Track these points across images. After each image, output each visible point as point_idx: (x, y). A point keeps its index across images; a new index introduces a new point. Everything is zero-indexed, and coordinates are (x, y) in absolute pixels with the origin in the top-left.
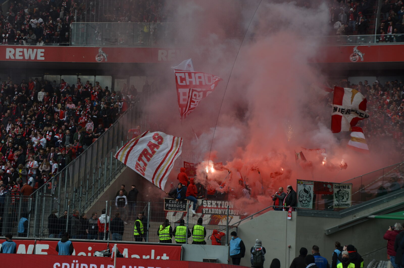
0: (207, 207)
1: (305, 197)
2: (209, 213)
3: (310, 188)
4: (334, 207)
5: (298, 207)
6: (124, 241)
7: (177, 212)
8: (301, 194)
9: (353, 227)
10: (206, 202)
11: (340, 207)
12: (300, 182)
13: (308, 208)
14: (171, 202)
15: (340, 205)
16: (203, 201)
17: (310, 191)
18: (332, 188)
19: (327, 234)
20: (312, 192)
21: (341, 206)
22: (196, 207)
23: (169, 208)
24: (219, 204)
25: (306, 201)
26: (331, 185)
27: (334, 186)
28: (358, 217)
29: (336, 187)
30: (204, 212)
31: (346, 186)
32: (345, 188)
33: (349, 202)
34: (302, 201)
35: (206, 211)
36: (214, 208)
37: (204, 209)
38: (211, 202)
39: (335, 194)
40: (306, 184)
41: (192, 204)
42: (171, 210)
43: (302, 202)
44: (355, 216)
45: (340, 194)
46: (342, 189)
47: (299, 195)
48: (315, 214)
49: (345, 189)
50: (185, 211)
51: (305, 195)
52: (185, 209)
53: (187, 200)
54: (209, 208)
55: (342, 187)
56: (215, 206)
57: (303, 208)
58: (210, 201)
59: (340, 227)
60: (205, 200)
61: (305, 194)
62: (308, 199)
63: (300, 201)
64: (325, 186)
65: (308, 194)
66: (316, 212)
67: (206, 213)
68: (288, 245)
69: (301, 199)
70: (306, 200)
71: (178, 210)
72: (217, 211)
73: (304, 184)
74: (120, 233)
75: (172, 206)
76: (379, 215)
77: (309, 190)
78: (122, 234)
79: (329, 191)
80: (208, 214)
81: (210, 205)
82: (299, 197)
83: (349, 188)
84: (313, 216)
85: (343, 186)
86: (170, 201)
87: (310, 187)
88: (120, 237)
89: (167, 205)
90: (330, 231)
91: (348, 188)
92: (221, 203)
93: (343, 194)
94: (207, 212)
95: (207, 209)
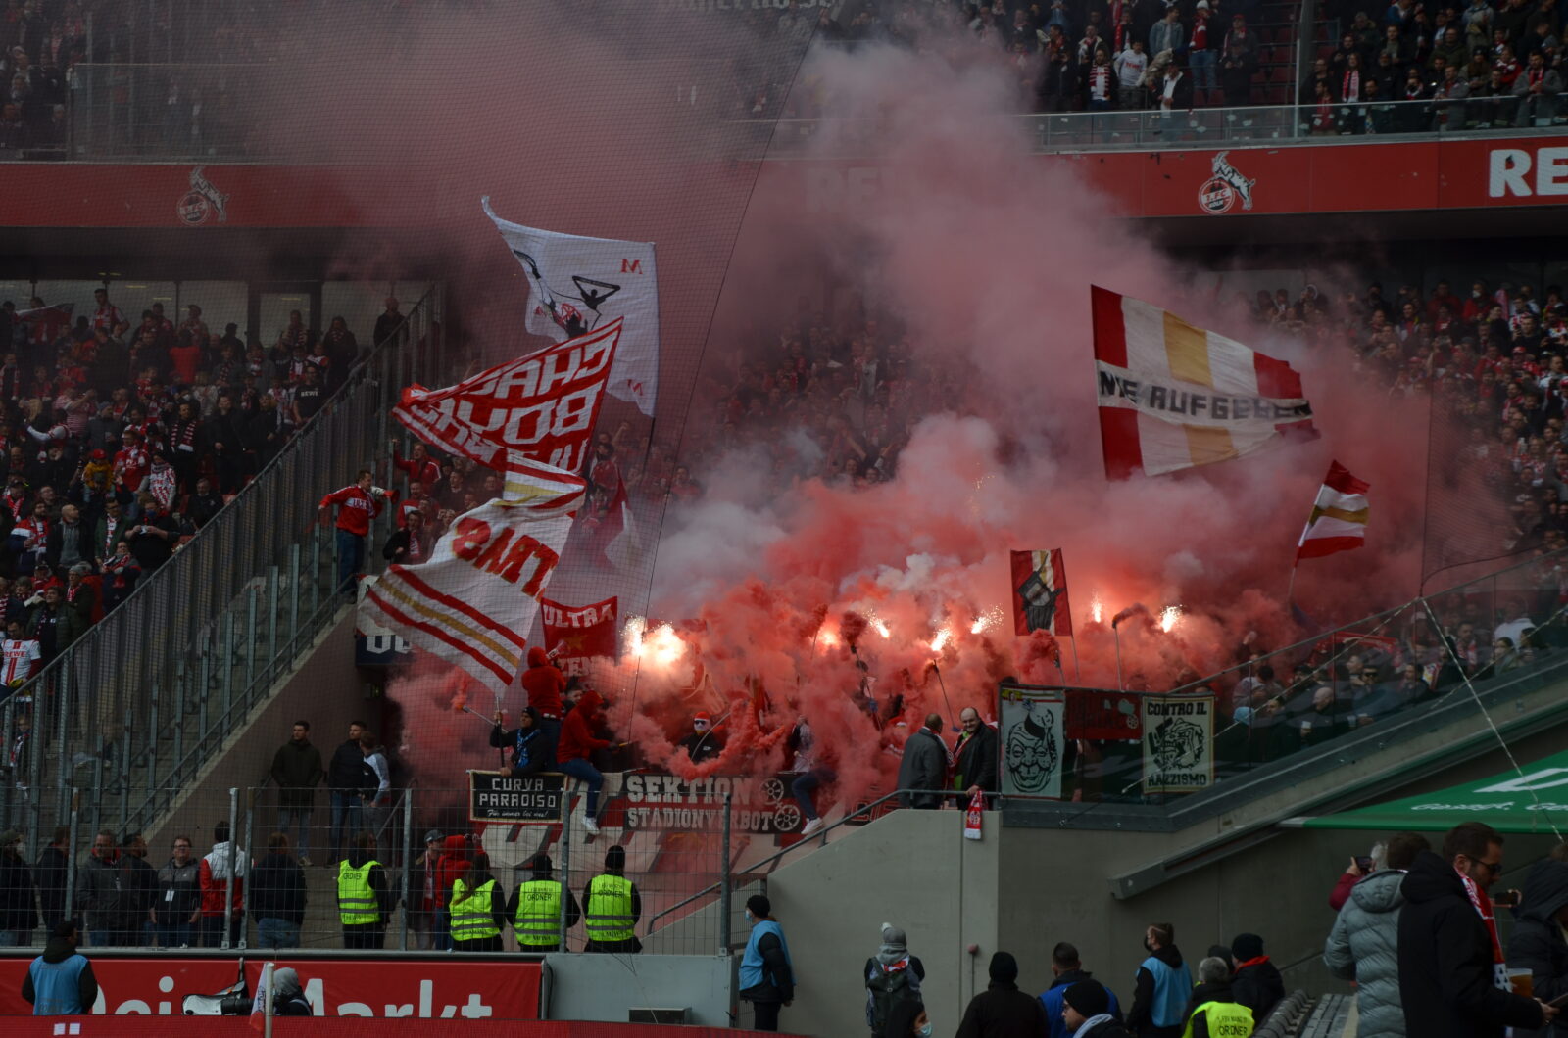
0: (643, 803)
1: (1028, 753)
2: (653, 824)
3: (1049, 717)
4: (1147, 789)
5: (1004, 792)
6: (306, 947)
7: (521, 825)
8: (1015, 742)
9: (1220, 863)
10: (640, 781)
11: (1170, 789)
12: (1011, 693)
13: (1041, 794)
14: (499, 785)
15: (1170, 780)
16: (625, 778)
17: (1049, 728)
18: (1137, 712)
19: (1120, 896)
20: (1058, 731)
21: (1173, 783)
22: (601, 802)
23: (491, 812)
24: (693, 790)
25: (1035, 769)
26: (1131, 701)
27: (1144, 708)
28: (1239, 827)
29: (1152, 709)
30: (633, 824)
31: (1191, 705)
32: (1190, 713)
33: (1206, 766)
34: (1018, 766)
35: (640, 817)
36: (673, 805)
37: (631, 812)
38: (659, 783)
39: (1150, 735)
40: (1035, 701)
41: (583, 789)
42: (500, 816)
43: (1019, 772)
44: (1228, 823)
45: (1167, 739)
46: (1175, 718)
47: (1009, 745)
48: (1071, 818)
49: (1186, 718)
50: (554, 821)
51: (1031, 744)
52: (554, 814)
53: (562, 778)
54: (652, 805)
55: (1177, 709)
56: (678, 799)
57: (1023, 794)
58: (657, 780)
59: (1170, 866)
60: (634, 774)
61: (1029, 740)
62: (1045, 761)
63: (1014, 770)
64: (1107, 705)
65: (1042, 739)
66: (1076, 812)
67: (639, 828)
68: (969, 945)
69: (1015, 761)
70: (1032, 765)
71: (525, 818)
72: (683, 819)
73: (1028, 702)
74: (289, 918)
75: (504, 802)
76: (1320, 814)
77: (1048, 724)
78: (298, 919)
79: (1125, 725)
80: (647, 829)
81: (655, 794)
82: (1009, 752)
83: (1204, 713)
84: (1061, 828)
85: (1181, 706)
86: (494, 781)
87: (1049, 712)
88: (288, 934)
89: (483, 798)
90: (1130, 883)
91: (1198, 713)
92: (700, 785)
93: (1180, 735)
94: (644, 824)
95: (643, 811)
